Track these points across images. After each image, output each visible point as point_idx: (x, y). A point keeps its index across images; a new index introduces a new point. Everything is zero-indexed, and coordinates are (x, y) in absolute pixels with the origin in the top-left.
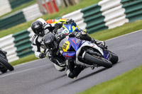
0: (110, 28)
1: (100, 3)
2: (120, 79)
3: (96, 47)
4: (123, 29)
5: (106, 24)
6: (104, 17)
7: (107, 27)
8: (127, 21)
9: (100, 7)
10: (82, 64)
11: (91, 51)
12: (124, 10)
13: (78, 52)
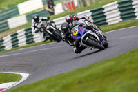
0: (109, 24)
1: (103, 7)
2: (113, 60)
3: (95, 35)
4: (118, 25)
5: (107, 21)
6: (106, 16)
7: (107, 23)
8: (121, 20)
9: (103, 9)
10: (85, 45)
11: (92, 38)
12: (120, 13)
13: (83, 37)
